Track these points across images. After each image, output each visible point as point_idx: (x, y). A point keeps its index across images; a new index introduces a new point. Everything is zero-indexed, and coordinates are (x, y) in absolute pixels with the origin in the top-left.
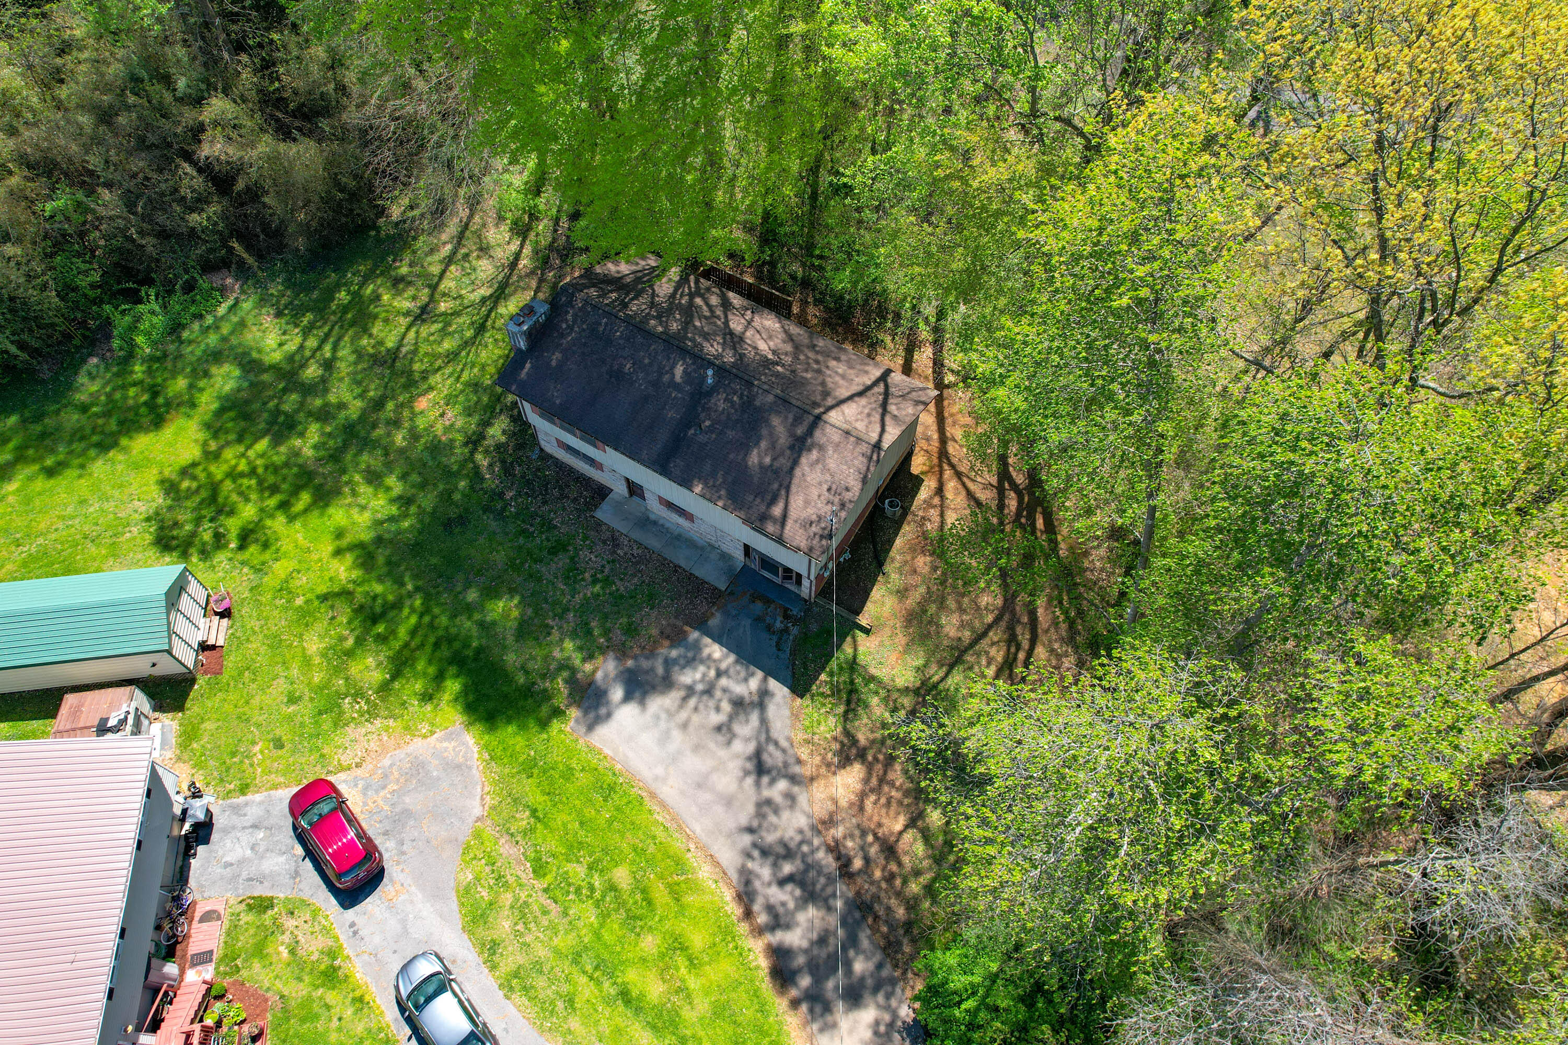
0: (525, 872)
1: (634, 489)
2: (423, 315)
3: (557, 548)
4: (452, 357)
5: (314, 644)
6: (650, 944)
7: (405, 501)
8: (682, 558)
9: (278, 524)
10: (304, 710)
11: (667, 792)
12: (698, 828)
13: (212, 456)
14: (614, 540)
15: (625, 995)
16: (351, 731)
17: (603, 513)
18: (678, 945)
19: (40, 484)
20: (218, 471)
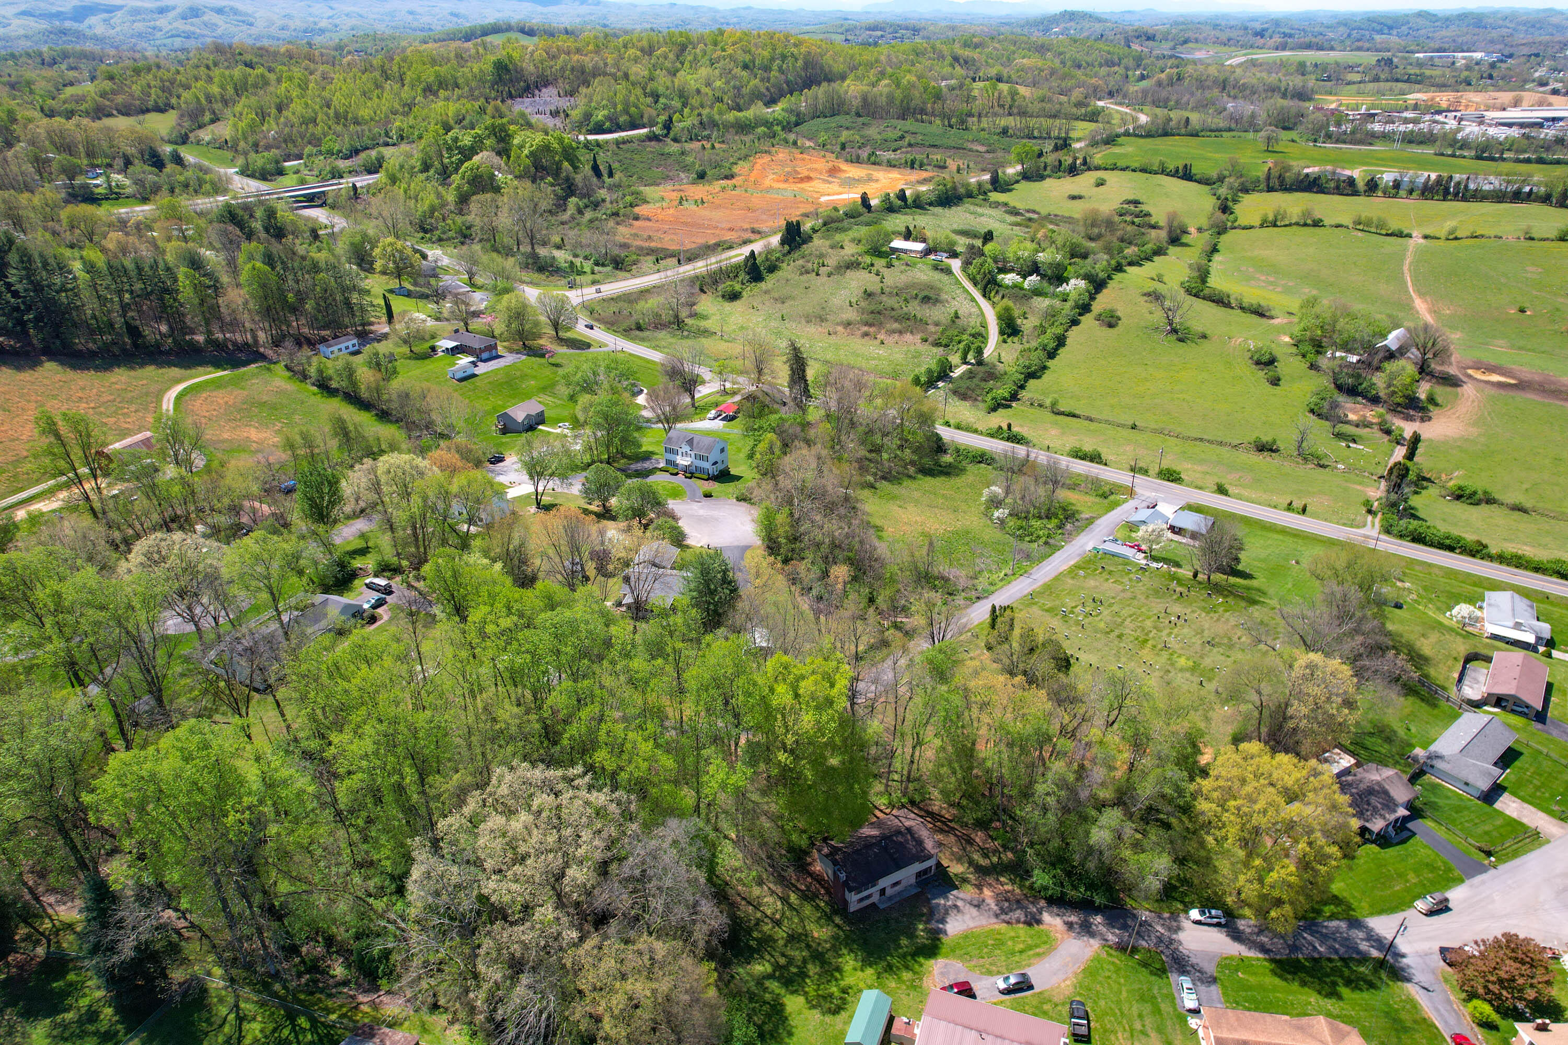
0: (981, 961)
1: (883, 891)
2: (778, 923)
3: (887, 921)
4: (802, 920)
5: (893, 985)
6: (1010, 943)
7: (851, 951)
8: (906, 895)
9: (842, 983)
10: (913, 993)
11: (972, 925)
12: (984, 922)
13: (806, 993)
14: (890, 908)
15: (1021, 952)
16: (925, 984)
17: (882, 906)
18: (1012, 938)
19: (794, 1039)
20: (813, 993)
